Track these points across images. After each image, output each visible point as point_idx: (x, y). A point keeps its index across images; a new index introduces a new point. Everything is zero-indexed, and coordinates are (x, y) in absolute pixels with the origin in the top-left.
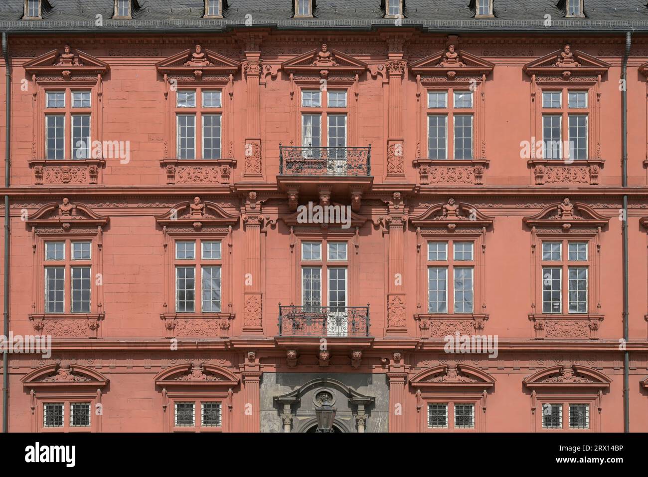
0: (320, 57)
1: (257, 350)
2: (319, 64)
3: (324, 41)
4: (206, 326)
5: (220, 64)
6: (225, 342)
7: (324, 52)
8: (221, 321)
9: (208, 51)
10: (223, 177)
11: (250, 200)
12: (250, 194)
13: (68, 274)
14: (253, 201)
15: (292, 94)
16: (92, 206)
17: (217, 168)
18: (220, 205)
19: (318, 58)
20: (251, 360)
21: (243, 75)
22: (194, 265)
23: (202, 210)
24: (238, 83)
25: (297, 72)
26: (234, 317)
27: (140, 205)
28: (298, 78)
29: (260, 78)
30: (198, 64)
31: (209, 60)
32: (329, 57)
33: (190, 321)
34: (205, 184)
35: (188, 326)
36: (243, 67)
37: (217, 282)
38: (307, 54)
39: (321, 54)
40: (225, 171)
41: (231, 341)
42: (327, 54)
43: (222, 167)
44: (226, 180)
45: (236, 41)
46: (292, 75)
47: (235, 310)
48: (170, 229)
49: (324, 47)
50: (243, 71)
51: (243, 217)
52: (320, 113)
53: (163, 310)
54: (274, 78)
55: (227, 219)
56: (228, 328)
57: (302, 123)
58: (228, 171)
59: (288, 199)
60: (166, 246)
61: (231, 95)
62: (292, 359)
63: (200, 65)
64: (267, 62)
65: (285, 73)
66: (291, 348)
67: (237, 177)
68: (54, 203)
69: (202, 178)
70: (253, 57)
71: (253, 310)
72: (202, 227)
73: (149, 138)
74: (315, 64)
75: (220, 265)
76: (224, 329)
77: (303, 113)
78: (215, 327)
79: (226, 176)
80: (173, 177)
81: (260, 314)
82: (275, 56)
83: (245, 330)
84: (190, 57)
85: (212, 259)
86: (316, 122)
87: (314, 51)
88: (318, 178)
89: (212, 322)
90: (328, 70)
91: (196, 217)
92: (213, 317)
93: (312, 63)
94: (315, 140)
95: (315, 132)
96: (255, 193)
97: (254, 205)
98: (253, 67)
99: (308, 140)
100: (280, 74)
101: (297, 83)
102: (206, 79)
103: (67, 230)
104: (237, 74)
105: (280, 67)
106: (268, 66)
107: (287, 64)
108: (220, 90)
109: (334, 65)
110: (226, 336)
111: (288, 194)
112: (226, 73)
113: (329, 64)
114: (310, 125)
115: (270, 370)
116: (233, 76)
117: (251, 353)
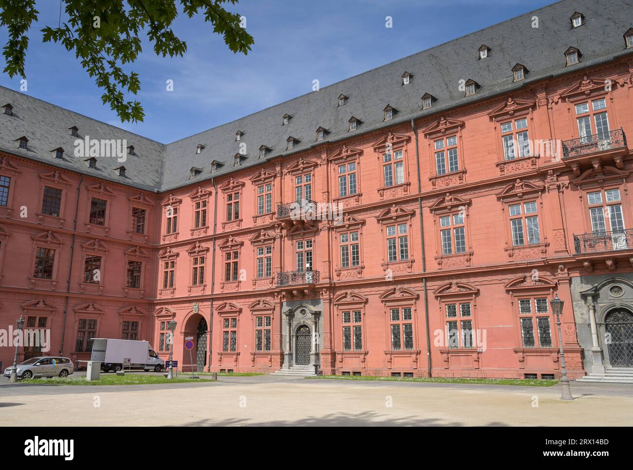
0: (584, 84)
1: (565, 264)
2: (583, 88)
3: (585, 74)
4: (532, 252)
5: (523, 104)
6: (544, 261)
7: (586, 81)
8: (540, 248)
9: (515, 99)
10: (532, 165)
11: (549, 175)
12: (549, 172)
13: (453, 233)
14: (551, 175)
15: (569, 109)
16: (462, 195)
17: (528, 161)
18: (532, 181)
19: (582, 85)
20: (562, 270)
21: (537, 107)
22: (521, 218)
23: (522, 186)
24: (535, 112)
25: (569, 97)
26: (549, 245)
27: (487, 189)
28: (572, 100)
29: (547, 106)
30: (510, 108)
31: (517, 104)
32: (589, 83)
33: (522, 250)
34: (522, 171)
35: (521, 253)
36: (537, 103)
37: (536, 226)
38: (575, 85)
39: (584, 82)
40: (533, 161)
41: (546, 260)
42: (588, 81)
43: (531, 160)
44: (534, 167)
45: (531, 90)
46: (567, 99)
47: (549, 240)
48: (505, 200)
49: (585, 78)
50: (537, 104)
51: (546, 186)
52: (589, 115)
53: (506, 246)
54: (557, 103)
55: (537, 189)
56: (546, 252)
57: (578, 124)
58: (534, 161)
59: (572, 171)
60: (503, 209)
61: (532, 119)
62: (588, 267)
63: (512, 108)
64: (551, 95)
65: (563, 99)
66: (585, 260)
67: (540, 164)
68: (442, 197)
69: (520, 168)
70: (541, 96)
71: (559, 239)
72: (523, 195)
73: (489, 153)
74: (581, 89)
75: (537, 215)
76: (543, 253)
77: (577, 118)
78: (537, 252)
79: (534, 164)
80: (503, 171)
81: (564, 242)
82: (555, 91)
83: (556, 252)
84: (506, 105)
85: (532, 213)
86: (587, 122)
87: (579, 82)
88: (588, 155)
89: (536, 250)
90: (589, 90)
91: (518, 191)
92: (535, 247)
93: (579, 88)
94: (588, 132)
95: (587, 127)
96: (552, 171)
97: (552, 178)
98: (542, 101)
99: (584, 133)
100: (560, 100)
101: (571, 102)
102: (516, 114)
103: (450, 209)
104: (534, 107)
105: (559, 96)
106: (552, 98)
107: (563, 94)
108: (525, 118)
109: (593, 86)
110: (545, 257)
111: (571, 168)
112: (527, 108)
113: (591, 86)
114: (583, 124)
115: (576, 276)
116: (532, 108)
117: (560, 266)
